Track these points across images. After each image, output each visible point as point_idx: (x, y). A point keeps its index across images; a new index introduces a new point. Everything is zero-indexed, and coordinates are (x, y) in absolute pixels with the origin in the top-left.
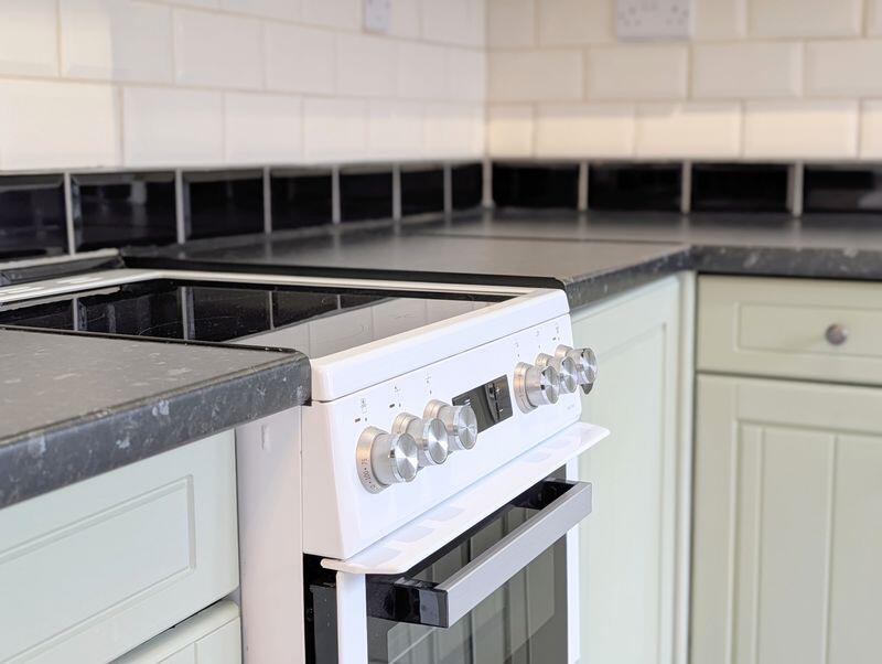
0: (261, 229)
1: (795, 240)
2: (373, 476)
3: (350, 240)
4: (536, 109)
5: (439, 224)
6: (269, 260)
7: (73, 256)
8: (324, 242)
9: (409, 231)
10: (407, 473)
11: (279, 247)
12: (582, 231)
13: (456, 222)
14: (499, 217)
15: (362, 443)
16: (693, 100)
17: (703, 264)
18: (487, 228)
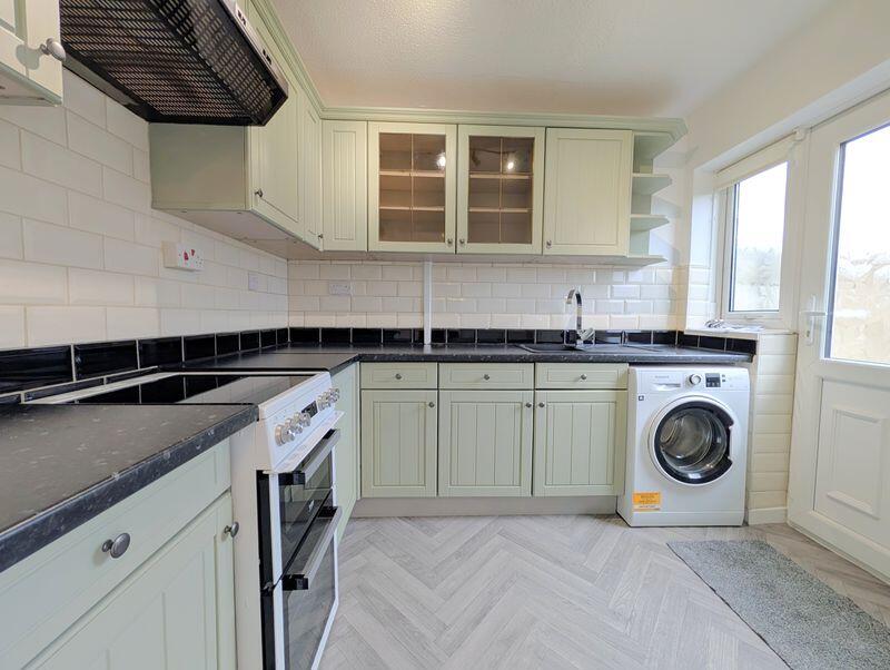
0: (214, 354)
1: (382, 351)
2: (280, 441)
3: (245, 356)
4: (305, 313)
5: (274, 349)
6: (217, 367)
7: (139, 370)
8: (235, 358)
9: (265, 352)
10: (292, 438)
11: (220, 361)
12: (320, 350)
13: (279, 348)
14: (293, 346)
15: (277, 431)
16: (352, 312)
17: (361, 359)
18: (289, 350)
